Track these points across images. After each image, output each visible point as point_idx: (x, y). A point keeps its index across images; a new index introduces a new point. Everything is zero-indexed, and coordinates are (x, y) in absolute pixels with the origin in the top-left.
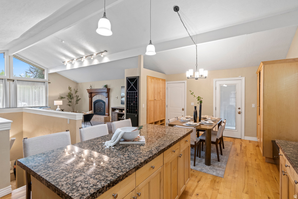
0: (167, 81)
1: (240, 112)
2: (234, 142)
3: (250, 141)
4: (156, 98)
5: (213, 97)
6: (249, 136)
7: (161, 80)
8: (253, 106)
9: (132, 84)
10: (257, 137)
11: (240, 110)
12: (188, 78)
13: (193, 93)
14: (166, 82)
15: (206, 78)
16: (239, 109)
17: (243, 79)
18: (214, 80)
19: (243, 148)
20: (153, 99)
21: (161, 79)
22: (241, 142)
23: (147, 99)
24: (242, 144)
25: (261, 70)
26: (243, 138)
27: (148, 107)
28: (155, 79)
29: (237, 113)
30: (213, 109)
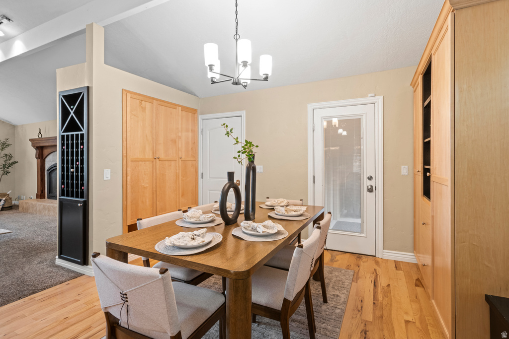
0: (202, 113)
1: (372, 187)
2: (356, 269)
3: (397, 265)
4: (161, 154)
5: (307, 150)
6: (395, 250)
7: (180, 108)
8: (404, 170)
9: (72, 109)
10: (414, 253)
11: (372, 183)
12: (213, 82)
13: (231, 130)
14: (200, 118)
15: (266, 79)
16: (370, 178)
17: (380, 100)
18: (310, 106)
19: (380, 297)
20: (150, 155)
21: (179, 106)
22: (376, 267)
23: (125, 156)
24: (377, 275)
25: (433, 52)
26: (379, 255)
27: (129, 178)
28: (155, 101)
29: (365, 189)
30: (306, 182)
